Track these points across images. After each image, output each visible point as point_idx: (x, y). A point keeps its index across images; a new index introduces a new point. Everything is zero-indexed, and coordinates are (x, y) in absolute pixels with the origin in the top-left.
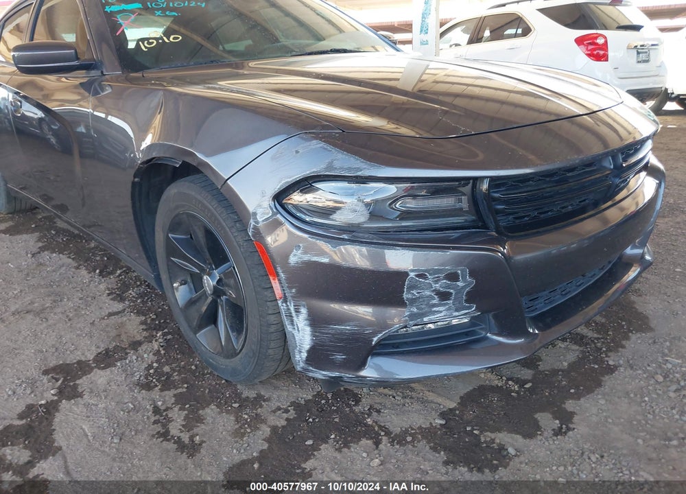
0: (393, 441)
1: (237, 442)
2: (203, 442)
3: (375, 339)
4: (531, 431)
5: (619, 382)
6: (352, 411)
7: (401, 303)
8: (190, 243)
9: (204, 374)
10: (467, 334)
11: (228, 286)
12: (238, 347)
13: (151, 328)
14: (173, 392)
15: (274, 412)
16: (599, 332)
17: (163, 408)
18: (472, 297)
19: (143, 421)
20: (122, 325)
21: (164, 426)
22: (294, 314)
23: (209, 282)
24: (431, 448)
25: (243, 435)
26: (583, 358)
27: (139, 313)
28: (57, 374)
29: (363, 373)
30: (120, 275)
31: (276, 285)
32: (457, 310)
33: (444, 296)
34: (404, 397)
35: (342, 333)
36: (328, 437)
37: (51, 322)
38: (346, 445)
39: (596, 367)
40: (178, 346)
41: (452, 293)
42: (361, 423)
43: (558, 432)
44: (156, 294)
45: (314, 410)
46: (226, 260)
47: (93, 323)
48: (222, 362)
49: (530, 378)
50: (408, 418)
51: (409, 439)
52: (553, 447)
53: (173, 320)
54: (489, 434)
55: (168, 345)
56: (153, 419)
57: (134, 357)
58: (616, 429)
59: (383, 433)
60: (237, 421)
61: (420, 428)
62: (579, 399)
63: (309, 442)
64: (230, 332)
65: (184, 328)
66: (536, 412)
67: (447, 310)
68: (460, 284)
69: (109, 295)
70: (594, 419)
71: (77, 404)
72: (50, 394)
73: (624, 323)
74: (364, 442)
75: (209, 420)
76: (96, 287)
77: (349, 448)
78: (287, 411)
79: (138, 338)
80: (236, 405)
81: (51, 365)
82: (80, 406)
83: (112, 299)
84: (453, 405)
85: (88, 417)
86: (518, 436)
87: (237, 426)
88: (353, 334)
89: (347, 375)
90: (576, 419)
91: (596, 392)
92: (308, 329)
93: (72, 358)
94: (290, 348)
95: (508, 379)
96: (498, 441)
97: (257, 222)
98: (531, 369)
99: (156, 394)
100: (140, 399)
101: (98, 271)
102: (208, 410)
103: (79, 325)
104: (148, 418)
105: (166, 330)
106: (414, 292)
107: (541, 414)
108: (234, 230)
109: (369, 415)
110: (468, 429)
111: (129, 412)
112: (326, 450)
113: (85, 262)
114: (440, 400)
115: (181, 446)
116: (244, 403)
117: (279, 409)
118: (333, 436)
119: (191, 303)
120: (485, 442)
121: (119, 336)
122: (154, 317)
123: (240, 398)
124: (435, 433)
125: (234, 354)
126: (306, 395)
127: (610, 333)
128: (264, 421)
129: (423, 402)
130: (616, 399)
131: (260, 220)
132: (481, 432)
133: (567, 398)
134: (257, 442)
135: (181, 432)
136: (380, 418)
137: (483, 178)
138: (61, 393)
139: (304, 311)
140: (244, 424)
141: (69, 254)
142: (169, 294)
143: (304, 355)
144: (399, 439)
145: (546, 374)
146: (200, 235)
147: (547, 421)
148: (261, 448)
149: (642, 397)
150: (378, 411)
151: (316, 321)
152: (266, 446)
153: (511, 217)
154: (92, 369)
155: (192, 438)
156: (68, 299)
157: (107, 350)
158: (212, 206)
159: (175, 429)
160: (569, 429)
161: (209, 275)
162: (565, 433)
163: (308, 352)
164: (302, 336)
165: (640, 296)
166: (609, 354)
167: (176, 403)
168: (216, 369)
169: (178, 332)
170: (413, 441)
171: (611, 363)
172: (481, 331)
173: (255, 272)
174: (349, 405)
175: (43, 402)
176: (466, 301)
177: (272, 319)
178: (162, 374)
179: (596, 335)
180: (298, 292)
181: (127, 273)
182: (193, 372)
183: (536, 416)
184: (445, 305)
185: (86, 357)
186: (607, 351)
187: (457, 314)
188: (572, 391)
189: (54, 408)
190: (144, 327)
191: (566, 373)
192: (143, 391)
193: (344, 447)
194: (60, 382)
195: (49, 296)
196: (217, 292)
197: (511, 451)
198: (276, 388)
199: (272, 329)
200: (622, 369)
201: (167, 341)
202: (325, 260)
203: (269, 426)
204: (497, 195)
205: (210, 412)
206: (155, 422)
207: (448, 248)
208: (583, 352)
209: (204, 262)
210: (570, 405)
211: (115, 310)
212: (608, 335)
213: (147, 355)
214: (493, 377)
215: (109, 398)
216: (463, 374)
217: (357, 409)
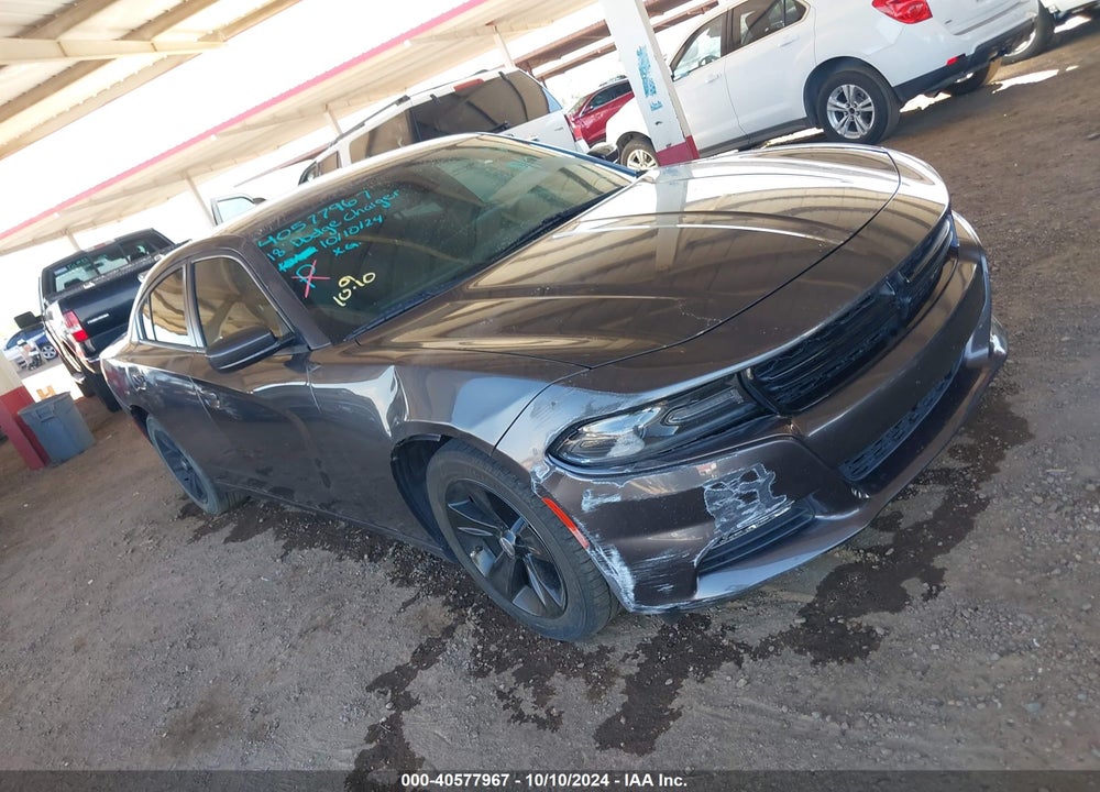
0: (755, 656)
1: (594, 703)
2: (561, 713)
3: (695, 561)
4: (898, 602)
5: (992, 517)
6: (705, 637)
7: (709, 518)
8: (473, 507)
9: (535, 642)
10: (793, 523)
11: (530, 544)
12: (561, 603)
13: (458, 606)
14: (509, 671)
15: (623, 661)
16: (966, 459)
17: (507, 690)
18: (778, 489)
19: (493, 710)
20: (424, 613)
21: (516, 708)
22: (606, 558)
23: (508, 544)
24: (796, 652)
25: (599, 694)
26: (950, 499)
27: (436, 593)
28: (382, 687)
29: (697, 597)
30: (394, 554)
31: (577, 534)
32: (768, 507)
33: (749, 498)
34: (756, 606)
35: (660, 564)
36: (687, 671)
37: (345, 633)
38: (708, 674)
39: (966, 506)
40: (496, 619)
41: (755, 493)
42: (716, 645)
43: (929, 596)
44: (445, 564)
45: (664, 647)
46: (516, 516)
47: (391, 621)
48: (550, 623)
49: (891, 542)
50: (766, 627)
51: (771, 649)
52: (924, 613)
53: (478, 590)
54: (854, 619)
55: (484, 621)
56: (501, 705)
57: (454, 646)
58: (992, 574)
59: (742, 651)
60: (588, 682)
61: (781, 633)
62: (948, 552)
63: (669, 682)
64: (548, 590)
65: (495, 596)
66: (903, 579)
67: (758, 509)
68: (760, 481)
69: (392, 581)
70: (966, 569)
71: (418, 712)
72: (386, 710)
73: (996, 439)
74: (726, 665)
75: (559, 689)
76: (373, 576)
77: (711, 676)
78: (636, 656)
79: (449, 622)
80: (581, 665)
81: (371, 680)
82: (422, 713)
83: (398, 586)
84: (810, 599)
85: (435, 721)
86: (886, 613)
87: (590, 687)
88: (672, 562)
89: (682, 604)
90: (945, 577)
91: (967, 537)
92: (626, 569)
93: (389, 666)
94: (616, 594)
95: (866, 552)
96: (865, 624)
97: (539, 480)
98: (891, 531)
99: (493, 677)
100: (479, 688)
101: (366, 556)
102: (554, 679)
103: (377, 629)
104: (496, 705)
105: (475, 604)
106: (717, 503)
107: (906, 581)
108: (517, 490)
109: (724, 636)
110: (832, 620)
111: (474, 705)
112: (688, 685)
113: (346, 550)
114: (795, 597)
115: (541, 724)
116: (589, 660)
117: (627, 656)
118: (691, 669)
119: (494, 569)
120: (852, 629)
121: (427, 626)
122: (455, 592)
123: (582, 656)
124: (798, 635)
125: (560, 612)
126: (651, 633)
127: (981, 457)
128: (616, 674)
129: (777, 604)
130: (990, 539)
131: (541, 477)
132: (846, 620)
133: (934, 555)
134: (616, 698)
135: (536, 709)
136: (735, 636)
137: (745, 369)
138: (396, 705)
139: (614, 553)
140: (596, 683)
141: (322, 544)
142: (467, 565)
143: (632, 595)
144: (761, 652)
145: (910, 533)
146: (483, 499)
147: (914, 586)
148: (622, 702)
149: (1019, 528)
150: (733, 629)
151: (630, 559)
152: (626, 699)
153: (793, 391)
154: (415, 672)
155: (548, 712)
156: (350, 602)
157: (421, 646)
158: (487, 470)
159: (528, 708)
160: (939, 589)
161: (504, 536)
162: (936, 595)
163: (634, 591)
164: (623, 577)
165: (1017, 393)
166: (981, 485)
167: (518, 682)
168: (547, 633)
169: (489, 603)
170: (776, 650)
171: (982, 496)
172: (807, 515)
173: (553, 526)
174: (700, 632)
175: (383, 720)
176: (774, 494)
177: (586, 567)
178: (492, 655)
179: (964, 465)
180: (602, 536)
181: (401, 548)
182: (523, 643)
183: (902, 585)
184: (753, 505)
185: (402, 660)
186: (978, 481)
187: (769, 510)
188: (940, 544)
189: (397, 723)
190: (449, 608)
191: (931, 523)
192: (479, 679)
193: (706, 676)
194: (389, 694)
195: (327, 603)
196: (520, 551)
197: (880, 631)
198: (617, 634)
199: (591, 577)
200: (995, 501)
201: (481, 616)
202: (617, 499)
203: (623, 677)
204: (765, 379)
205: (557, 680)
206: (505, 707)
207: (734, 450)
208: (950, 491)
209: (495, 524)
210: (939, 562)
211: (408, 598)
212: (979, 460)
213: (466, 639)
214: (850, 553)
215: (448, 696)
216: (816, 559)
217: (708, 633)
